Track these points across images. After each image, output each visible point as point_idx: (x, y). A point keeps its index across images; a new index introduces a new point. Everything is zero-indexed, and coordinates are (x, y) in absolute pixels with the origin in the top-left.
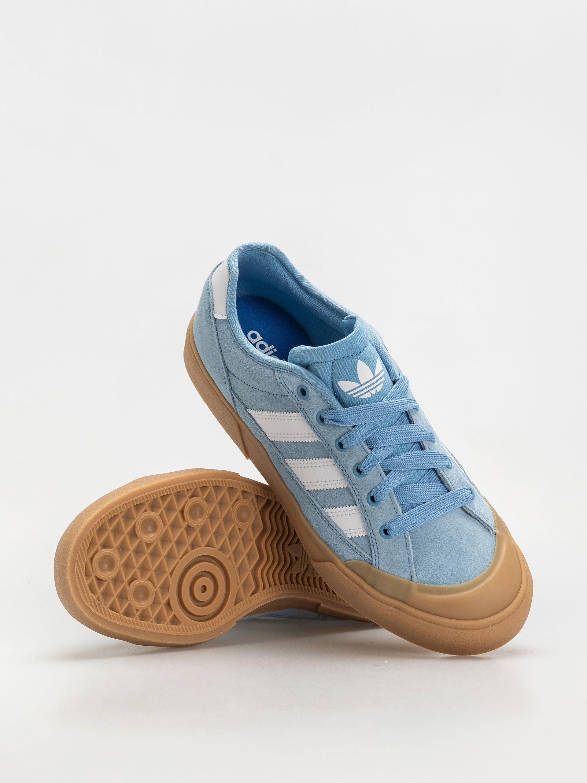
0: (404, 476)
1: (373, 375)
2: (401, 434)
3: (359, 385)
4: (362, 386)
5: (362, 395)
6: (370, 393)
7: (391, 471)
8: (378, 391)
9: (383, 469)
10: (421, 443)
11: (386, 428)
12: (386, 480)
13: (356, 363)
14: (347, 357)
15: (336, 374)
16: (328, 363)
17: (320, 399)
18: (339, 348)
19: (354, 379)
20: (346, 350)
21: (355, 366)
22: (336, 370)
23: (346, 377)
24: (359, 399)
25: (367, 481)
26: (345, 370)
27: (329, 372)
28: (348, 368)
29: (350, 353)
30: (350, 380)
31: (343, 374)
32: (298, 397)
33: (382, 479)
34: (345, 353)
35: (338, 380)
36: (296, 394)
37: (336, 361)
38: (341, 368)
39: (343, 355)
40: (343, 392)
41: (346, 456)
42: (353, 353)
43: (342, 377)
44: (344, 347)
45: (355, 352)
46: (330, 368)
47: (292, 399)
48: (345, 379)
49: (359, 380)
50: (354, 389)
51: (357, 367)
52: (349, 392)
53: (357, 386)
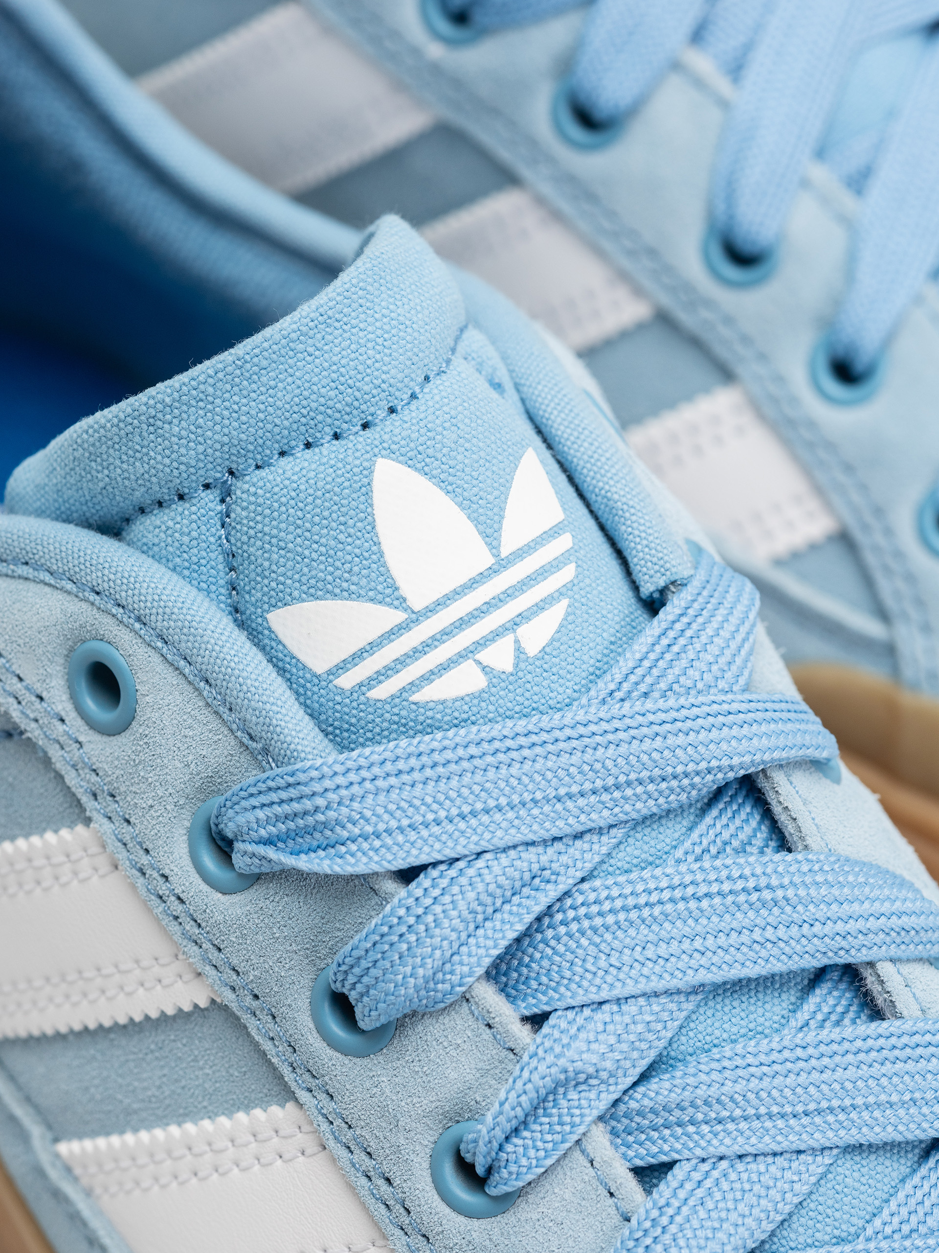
0: (763, 1192)
1: (485, 549)
2: (727, 917)
3: (399, 616)
4: (417, 621)
5: (428, 677)
6: (479, 663)
7: (675, 1162)
8: (532, 649)
9: (624, 1156)
10: (867, 973)
11: (621, 879)
12: (648, 1224)
13: (365, 481)
14: (308, 445)
15: (253, 566)
16: (194, 501)
17: (205, 715)
18: (245, 392)
19: (364, 582)
20: (288, 398)
21: (363, 498)
22: (245, 538)
23: (314, 573)
24: (413, 707)
25: (524, 1243)
26: (299, 531)
27: (213, 555)
28: (317, 519)
29: (320, 418)
30: (337, 591)
31: (288, 560)
32: (80, 722)
33: (617, 1219)
34: (286, 423)
35: (266, 599)
36: (61, 702)
37: (239, 484)
38: (274, 523)
39: (278, 437)
40: (308, 676)
41: (383, 1085)
42: (338, 415)
43: (289, 582)
44: (272, 383)
45: (355, 412)
46: (213, 530)
47: (46, 741)
48: (304, 588)
49: (397, 589)
50: (372, 647)
51: (371, 505)
52: (342, 667)
53: (388, 629)
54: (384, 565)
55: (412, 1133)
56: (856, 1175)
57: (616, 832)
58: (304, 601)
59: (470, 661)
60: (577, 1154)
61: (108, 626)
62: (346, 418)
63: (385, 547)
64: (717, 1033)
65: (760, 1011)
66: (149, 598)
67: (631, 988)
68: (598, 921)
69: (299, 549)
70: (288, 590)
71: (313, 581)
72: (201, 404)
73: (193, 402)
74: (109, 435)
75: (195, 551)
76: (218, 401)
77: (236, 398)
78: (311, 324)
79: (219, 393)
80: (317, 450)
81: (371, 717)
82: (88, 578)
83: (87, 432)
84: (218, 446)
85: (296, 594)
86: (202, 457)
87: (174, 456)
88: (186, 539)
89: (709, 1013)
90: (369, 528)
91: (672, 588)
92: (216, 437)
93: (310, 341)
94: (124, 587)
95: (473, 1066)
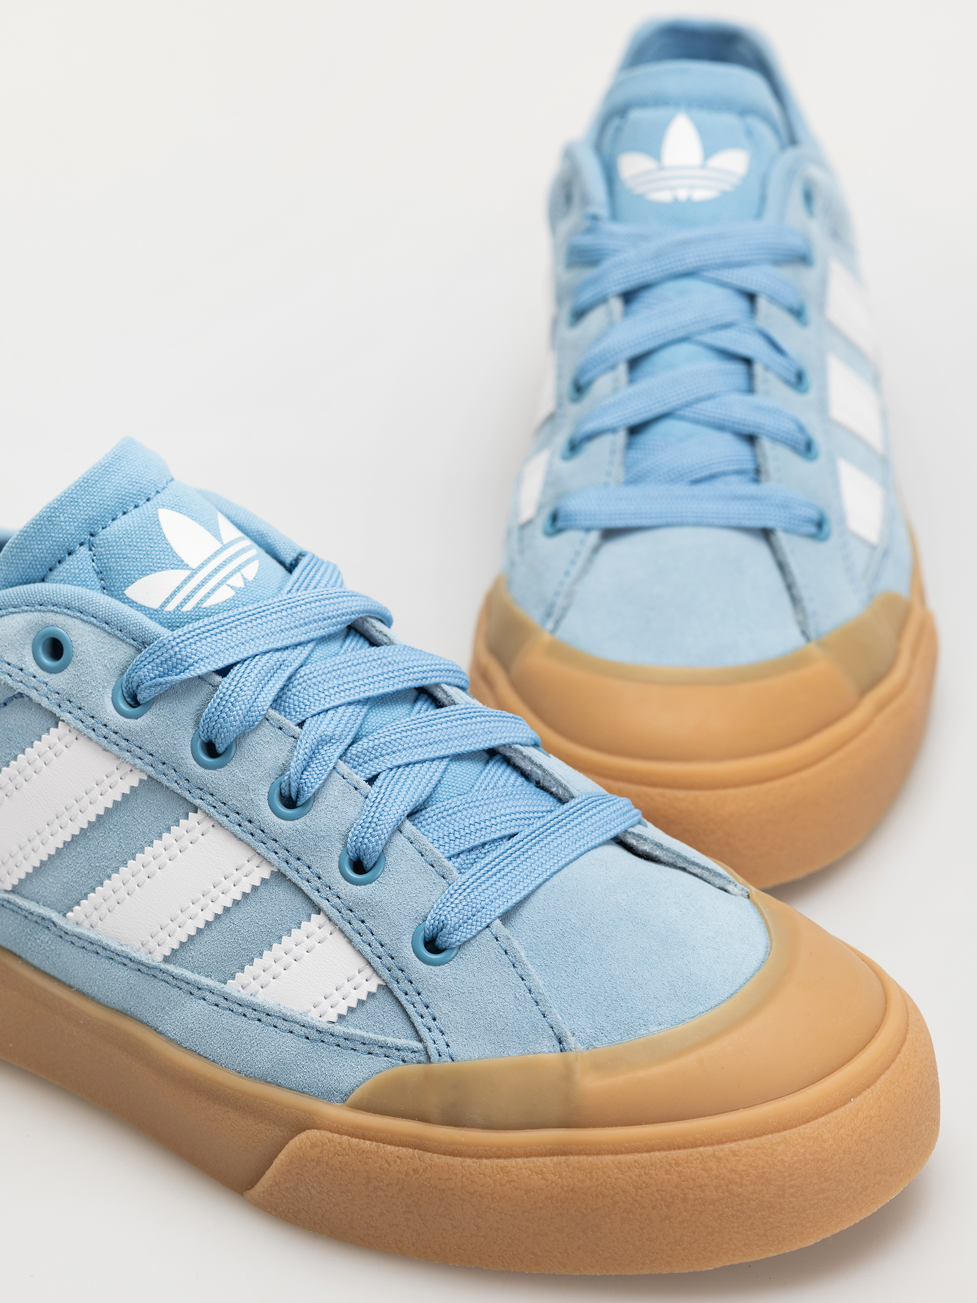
1: (217, 541)
3: (187, 573)
4: (195, 573)
5: (208, 595)
6: (228, 586)
7: (379, 774)
8: (250, 578)
9: (358, 774)
10: (431, 689)
11: (319, 663)
13: (156, 519)
14: (124, 513)
15: (112, 572)
16: (77, 552)
17: (108, 639)
18: (91, 493)
19: (167, 562)
20: (111, 492)
21: (157, 527)
22: (106, 561)
23: (143, 564)
24: (204, 610)
25: (322, 821)
26: (131, 548)
27: (91, 575)
28: (138, 540)
29: (127, 498)
30: (156, 569)
31: (129, 562)
32: (44, 673)
33: (362, 799)
34: (113, 504)
35: (122, 585)
36: (33, 667)
37: (97, 538)
38: (119, 548)
39: (110, 511)
40: (152, 612)
41: (237, 774)
42: (135, 497)
43: (132, 572)
44: (103, 487)
45: (142, 494)
46: (89, 563)
47: (28, 690)
48: (140, 572)
49: (183, 561)
50: (179, 589)
51: (161, 529)
52: (167, 601)
53: (184, 579)
54: (175, 553)
55: (256, 791)
56: (460, 769)
57: (311, 645)
58: (141, 578)
59: (224, 585)
60: (335, 774)
61: (50, 618)
62: (139, 497)
63: (172, 545)
64: (381, 722)
65: (396, 712)
66: (69, 595)
67: (338, 702)
68: (314, 680)
69: (134, 556)
70: (133, 576)
71: (143, 568)
72: (72, 504)
73: (68, 504)
74: (29, 534)
75: (83, 575)
76: (80, 500)
77: (87, 497)
78: (113, 460)
79: (79, 496)
80: (129, 514)
81: (186, 620)
82: (35, 599)
83: (17, 539)
84: (83, 521)
85: (137, 576)
86: (77, 528)
87: (64, 532)
88: (77, 571)
89: (375, 714)
90: (163, 538)
91: (300, 558)
92: (82, 517)
93: (114, 467)
94: (55, 595)
95: (277, 749)
